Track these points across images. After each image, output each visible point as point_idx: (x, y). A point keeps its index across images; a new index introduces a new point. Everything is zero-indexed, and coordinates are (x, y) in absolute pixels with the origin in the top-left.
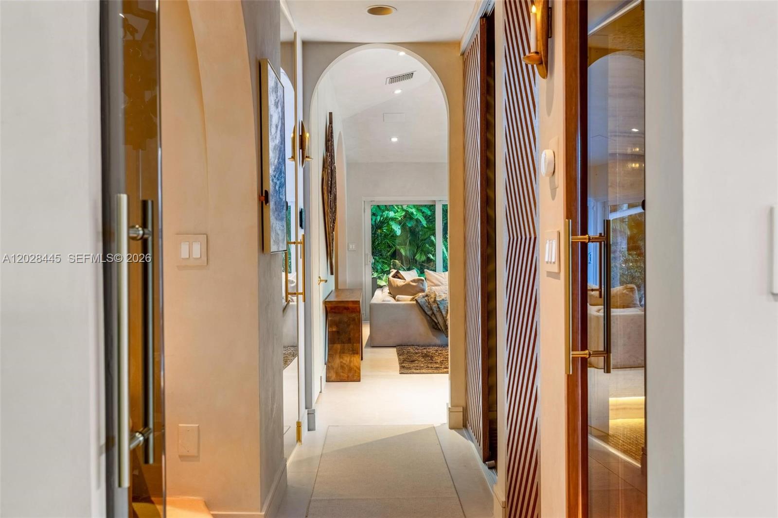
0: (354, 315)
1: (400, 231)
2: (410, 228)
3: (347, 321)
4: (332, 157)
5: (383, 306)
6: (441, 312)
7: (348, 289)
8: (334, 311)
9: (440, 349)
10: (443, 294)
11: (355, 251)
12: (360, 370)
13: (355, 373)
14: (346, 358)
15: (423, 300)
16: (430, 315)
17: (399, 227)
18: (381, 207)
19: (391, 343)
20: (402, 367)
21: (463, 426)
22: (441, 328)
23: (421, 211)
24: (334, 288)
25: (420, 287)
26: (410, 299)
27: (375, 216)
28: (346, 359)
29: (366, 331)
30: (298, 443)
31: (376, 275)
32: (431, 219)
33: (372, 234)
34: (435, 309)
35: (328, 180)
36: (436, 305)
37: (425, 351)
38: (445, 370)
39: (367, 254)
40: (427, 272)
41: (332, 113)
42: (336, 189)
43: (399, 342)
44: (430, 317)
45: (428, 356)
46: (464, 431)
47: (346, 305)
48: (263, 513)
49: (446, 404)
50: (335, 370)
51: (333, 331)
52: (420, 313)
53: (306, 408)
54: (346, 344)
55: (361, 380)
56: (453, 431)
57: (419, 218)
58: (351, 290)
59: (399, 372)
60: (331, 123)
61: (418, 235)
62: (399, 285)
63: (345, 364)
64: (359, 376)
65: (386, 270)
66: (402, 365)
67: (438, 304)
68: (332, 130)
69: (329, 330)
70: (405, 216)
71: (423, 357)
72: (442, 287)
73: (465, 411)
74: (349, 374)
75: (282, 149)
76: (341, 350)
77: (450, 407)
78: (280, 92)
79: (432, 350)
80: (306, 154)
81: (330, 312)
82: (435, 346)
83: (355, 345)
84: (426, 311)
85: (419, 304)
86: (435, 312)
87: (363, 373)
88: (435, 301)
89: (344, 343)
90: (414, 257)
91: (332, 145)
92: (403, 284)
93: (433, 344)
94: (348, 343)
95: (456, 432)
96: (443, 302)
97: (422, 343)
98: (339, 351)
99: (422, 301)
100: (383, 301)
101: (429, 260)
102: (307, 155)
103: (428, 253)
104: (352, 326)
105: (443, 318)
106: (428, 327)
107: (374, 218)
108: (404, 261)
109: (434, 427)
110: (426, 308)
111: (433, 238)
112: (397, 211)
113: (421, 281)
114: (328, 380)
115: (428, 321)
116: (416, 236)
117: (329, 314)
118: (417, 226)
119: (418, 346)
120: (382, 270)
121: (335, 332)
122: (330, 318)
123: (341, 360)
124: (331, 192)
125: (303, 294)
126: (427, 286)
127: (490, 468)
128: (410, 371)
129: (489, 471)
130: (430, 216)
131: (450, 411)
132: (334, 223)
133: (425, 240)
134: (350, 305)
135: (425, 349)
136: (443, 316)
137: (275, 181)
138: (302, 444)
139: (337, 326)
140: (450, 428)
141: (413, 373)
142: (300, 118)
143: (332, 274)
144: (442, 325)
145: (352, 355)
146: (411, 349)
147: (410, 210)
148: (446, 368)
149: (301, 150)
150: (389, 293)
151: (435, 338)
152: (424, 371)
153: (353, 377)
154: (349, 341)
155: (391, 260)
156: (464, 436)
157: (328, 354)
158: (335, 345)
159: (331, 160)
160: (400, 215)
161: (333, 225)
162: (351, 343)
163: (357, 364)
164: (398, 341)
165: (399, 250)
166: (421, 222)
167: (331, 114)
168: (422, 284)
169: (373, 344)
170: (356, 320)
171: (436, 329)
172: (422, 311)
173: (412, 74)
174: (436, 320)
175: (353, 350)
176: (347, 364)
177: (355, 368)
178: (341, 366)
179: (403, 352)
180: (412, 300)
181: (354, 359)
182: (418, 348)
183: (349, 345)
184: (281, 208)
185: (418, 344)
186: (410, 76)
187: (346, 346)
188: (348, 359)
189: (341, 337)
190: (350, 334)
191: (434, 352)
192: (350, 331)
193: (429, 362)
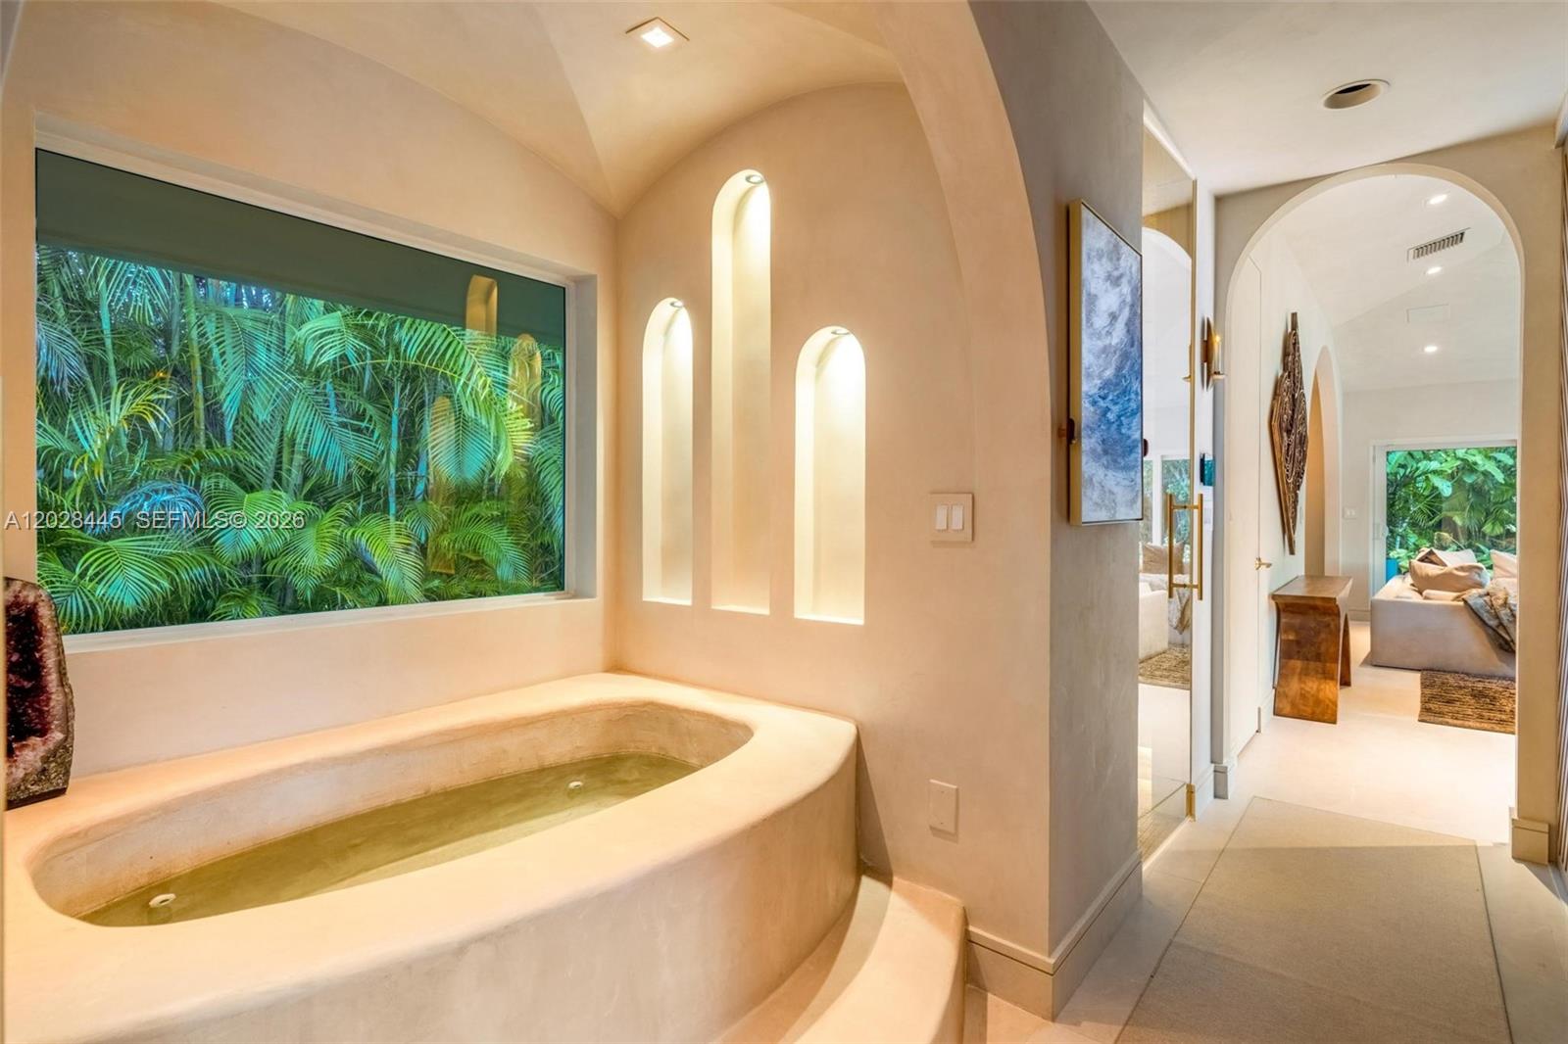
0: (1327, 619)
1: (1450, 490)
2: (1471, 485)
3: (1315, 627)
4: (1296, 379)
5: (1398, 606)
8: (1290, 609)
11: (1355, 518)
12: (1336, 706)
13: (1327, 709)
14: (1310, 684)
15: (1480, 601)
16: (1493, 626)
17: (1450, 484)
18: (1415, 454)
19: (1410, 662)
20: (1426, 710)
21: (1549, 861)
23: (1494, 457)
24: (1301, 573)
25: (1473, 579)
26: (1451, 598)
28: (1312, 685)
29: (1360, 641)
30: (1189, 819)
33: (1388, 494)
34: (1504, 618)
35: (1283, 413)
36: (1508, 610)
37: (1480, 685)
39: (1378, 524)
40: (1494, 554)
41: (1297, 313)
42: (1305, 427)
43: (1426, 664)
44: (1494, 630)
45: (1485, 696)
46: (1550, 872)
47: (1311, 602)
48: (1052, 961)
50: (1290, 700)
51: (1289, 641)
52: (1471, 621)
53: (1212, 762)
54: (1312, 663)
55: (1338, 722)
56: (1522, 866)
57: (1490, 470)
58: (1331, 579)
59: (1417, 718)
60: (1294, 328)
61: (1487, 497)
62: (1430, 574)
63: (1308, 692)
64: (1334, 715)
66: (1427, 705)
67: (1511, 610)
68: (1296, 339)
70: (1460, 469)
71: (1474, 696)
73: (1554, 834)
74: (1315, 709)
75: (1135, 354)
76: (1302, 669)
77: (1516, 817)
79: (1496, 685)
80: (1219, 369)
81: (1284, 611)
82: (1504, 678)
83: (1328, 664)
84: (1486, 619)
85: (1470, 606)
86: (1506, 622)
87: (1341, 711)
88: (1505, 604)
89: (1307, 660)
90: (1480, 528)
91: (1296, 361)
92: (1440, 572)
93: (1500, 674)
94: (1315, 661)
95: (1530, 872)
97: (1473, 670)
98: (1298, 670)
99: (1477, 602)
100: (1398, 597)
101: (1509, 533)
102: (1221, 371)
103: (1508, 523)
104: (1323, 636)
106: (1489, 646)
108: (1460, 535)
109: (1476, 848)
110: (1485, 614)
112: (1446, 461)
113: (1478, 570)
114: (1277, 712)
115: (1488, 635)
116: (1484, 497)
117: (1282, 615)
118: (1484, 482)
119: (1468, 674)
120: (1417, 546)
121: (1292, 641)
122: (1283, 620)
123: (1303, 686)
124: (1289, 431)
125: (1199, 587)
126: (1488, 579)
128: (1441, 719)
130: (1512, 467)
131: (1517, 825)
132: (1299, 477)
133: (1502, 503)
134: (1321, 604)
135: (1480, 681)
137: (1104, 403)
138: (1192, 822)
139: (1297, 633)
140: (1513, 857)
141: (1447, 724)
143: (1294, 552)
145: (1323, 681)
146: (1451, 680)
147: (1471, 459)
149: (1206, 364)
150: (1412, 585)
151: (1504, 665)
152: (1471, 724)
153: (1323, 715)
154: (1318, 657)
155: (1435, 531)
156: (1549, 885)
157: (1280, 674)
158: (1293, 661)
159: (1294, 384)
160: (1450, 466)
162: (1320, 661)
163: (1331, 697)
164: (1425, 662)
165: (1450, 518)
166: (1492, 476)
167: (1294, 315)
168: (1479, 575)
169: (1374, 661)
170: (1332, 626)
171: (1506, 650)
172: (1476, 618)
173: (1462, 234)
174: (1507, 637)
175: (1324, 673)
176: (1312, 692)
177: (1327, 702)
178: (1301, 694)
179: (1435, 682)
180: (1456, 599)
181: (1327, 687)
182: (1466, 678)
183: (1318, 663)
184: (1126, 450)
185: (1465, 671)
186: (1458, 238)
187: (1312, 665)
188: (1315, 687)
189: (1304, 650)
190: (1319, 648)
191: (1501, 689)
192: (1320, 643)
193: (1485, 707)
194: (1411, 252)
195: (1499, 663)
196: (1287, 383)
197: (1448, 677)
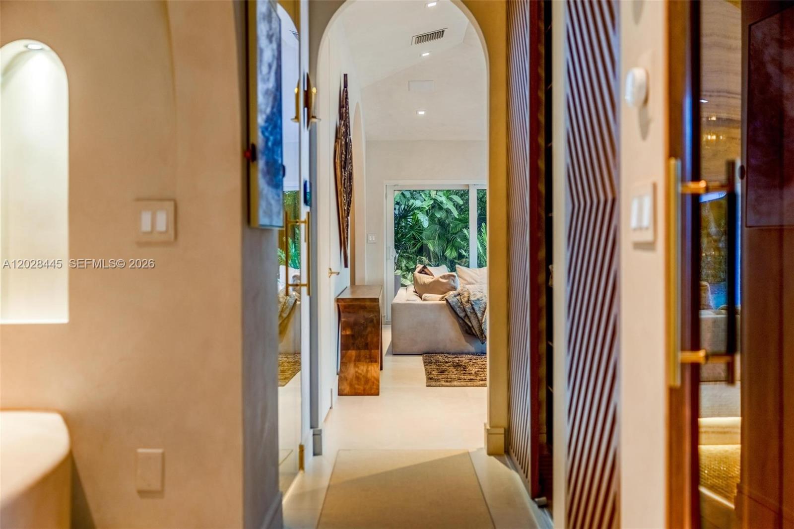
0: (372, 315)
1: (427, 222)
2: (439, 219)
3: (364, 323)
4: (347, 126)
5: (407, 307)
6: (476, 314)
7: (367, 286)
8: (347, 310)
9: (475, 357)
10: (479, 293)
11: (375, 243)
12: (378, 383)
13: (373, 385)
15: (455, 299)
16: (462, 317)
17: (427, 218)
19: (415, 349)
20: (430, 379)
21: (505, 452)
22: (476, 332)
23: (451, 199)
24: (348, 284)
25: (450, 284)
26: (439, 299)
27: (399, 205)
28: (363, 368)
29: (387, 337)
30: (301, 472)
31: (399, 272)
32: (463, 209)
33: (395, 224)
34: (468, 310)
35: (342, 153)
36: (470, 305)
37: (456, 360)
38: (481, 382)
39: (389, 247)
40: (458, 268)
41: (347, 75)
42: (352, 166)
43: (425, 350)
44: (463, 320)
45: (460, 366)
46: (506, 458)
47: (362, 303)
49: (483, 425)
50: (348, 381)
51: (347, 336)
52: (450, 315)
53: (311, 427)
54: (362, 351)
55: (380, 393)
56: (492, 458)
57: (449, 208)
58: (370, 287)
59: (425, 385)
60: (346, 86)
61: (448, 228)
62: (426, 283)
63: (361, 374)
64: (378, 389)
65: (411, 267)
66: (430, 376)
67: (472, 305)
68: (347, 95)
69: (343, 334)
70: (433, 207)
71: (455, 367)
72: (476, 286)
73: (508, 433)
74: (365, 386)
75: (278, 97)
76: (356, 357)
77: (488, 427)
78: (275, 25)
79: (464, 359)
80: (312, 114)
81: (343, 311)
82: (468, 353)
83: (373, 351)
84: (458, 312)
85: (450, 304)
86: (469, 314)
87: (382, 385)
88: (468, 301)
89: (359, 349)
90: (443, 253)
91: (347, 113)
92: (431, 280)
93: (466, 351)
94: (365, 349)
95: (496, 460)
96: (478, 302)
97: (453, 351)
98: (353, 359)
99: (453, 301)
100: (408, 300)
101: (461, 256)
102: (314, 115)
103: (461, 248)
104: (369, 329)
105: (479, 321)
106: (460, 331)
107: (397, 207)
108: (432, 257)
109: (468, 453)
110: (458, 309)
111: (465, 231)
112: (425, 200)
113: (453, 278)
114: (341, 393)
115: (460, 324)
116: (446, 229)
117: (342, 314)
118: (447, 217)
119: (449, 354)
120: (407, 267)
121: (349, 335)
122: (343, 319)
123: (357, 369)
124: (345, 168)
125: (308, 285)
126: (459, 284)
127: (541, 506)
128: (439, 383)
129: (539, 511)
130: (463, 205)
131: (489, 433)
132: (349, 205)
133: (456, 234)
134: (368, 303)
135: (456, 357)
136: (478, 318)
137: (267, 134)
138: (304, 472)
139: (352, 329)
140: (488, 454)
141: (443, 386)
142: (306, 69)
143: (346, 266)
144: (477, 330)
145: (370, 364)
146: (440, 358)
147: (439, 199)
148: (482, 380)
149: (306, 109)
150: (414, 292)
151: (468, 344)
153: (371, 390)
154: (366, 346)
155: (417, 256)
156: (506, 464)
157: (341, 362)
158: (350, 351)
159: (346, 130)
160: (427, 204)
161: (348, 209)
162: (368, 349)
163: (375, 375)
164: (424, 348)
165: (426, 245)
166: (451, 212)
167: (345, 76)
168: (454, 281)
169: (396, 352)
170: (375, 321)
171: (469, 334)
172: (453, 312)
173: (443, 31)
174: (469, 324)
175: (370, 358)
176: (363, 374)
177: (373, 379)
178: (356, 376)
179: (432, 361)
180: (442, 299)
181: (373, 368)
182: (449, 356)
183: (366, 351)
184: (276, 172)
185: (448, 352)
186: (440, 34)
187: (363, 352)
188: (365, 369)
189: (357, 342)
190: (367, 338)
191: (468, 361)
192: (367, 335)
193: (462, 372)
194: (414, 38)
195: (465, 343)
196: (343, 129)
197: (438, 357)
